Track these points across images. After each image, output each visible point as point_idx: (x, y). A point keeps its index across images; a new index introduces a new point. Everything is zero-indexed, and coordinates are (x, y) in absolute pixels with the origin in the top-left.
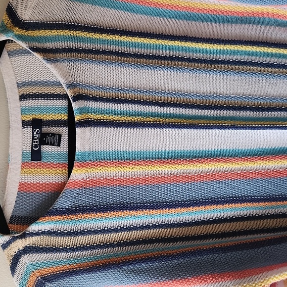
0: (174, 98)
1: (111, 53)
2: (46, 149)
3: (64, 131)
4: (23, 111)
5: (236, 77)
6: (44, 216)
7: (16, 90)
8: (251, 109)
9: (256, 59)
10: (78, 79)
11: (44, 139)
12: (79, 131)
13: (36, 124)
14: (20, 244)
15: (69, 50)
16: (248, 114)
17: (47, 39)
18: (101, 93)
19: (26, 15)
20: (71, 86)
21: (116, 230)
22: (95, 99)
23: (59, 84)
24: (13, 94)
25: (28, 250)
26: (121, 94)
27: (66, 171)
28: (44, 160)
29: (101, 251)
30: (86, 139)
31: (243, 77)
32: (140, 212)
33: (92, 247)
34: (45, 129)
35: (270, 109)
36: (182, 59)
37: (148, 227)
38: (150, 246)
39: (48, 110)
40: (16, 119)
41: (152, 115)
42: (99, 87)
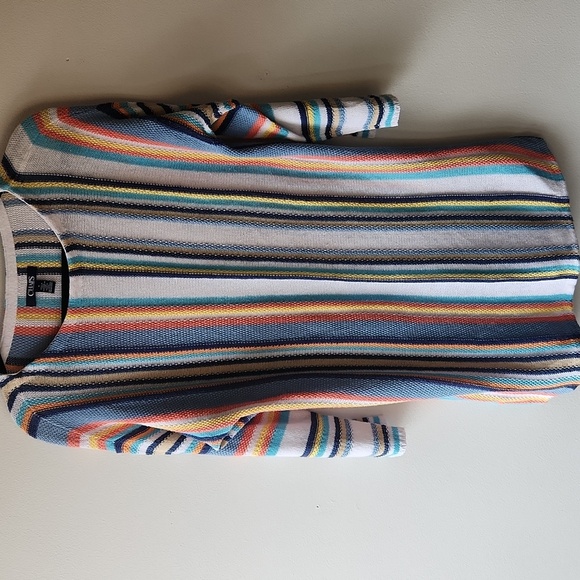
0: (166, 248)
1: (104, 204)
2: (40, 295)
3: (58, 278)
4: (19, 259)
5: (229, 227)
6: (39, 358)
7: (12, 239)
8: (242, 258)
9: (250, 209)
10: (72, 230)
11: (38, 286)
12: (71, 279)
13: (30, 271)
14: (17, 383)
15: (64, 202)
16: (238, 263)
17: (42, 191)
18: (94, 243)
19: (21, 167)
20: (64, 236)
21: (107, 371)
22: (88, 249)
23: (52, 233)
24: (9, 243)
25: (23, 388)
26: (113, 244)
27: (59, 316)
28: (39, 306)
29: (92, 390)
30: (79, 287)
31: (235, 227)
32: (130, 355)
33: (84, 386)
34: (39, 277)
35: (259, 259)
36: (176, 209)
37: (138, 369)
38: (139, 386)
39: (43, 258)
40: (12, 266)
41: (144, 264)
42: (92, 237)
